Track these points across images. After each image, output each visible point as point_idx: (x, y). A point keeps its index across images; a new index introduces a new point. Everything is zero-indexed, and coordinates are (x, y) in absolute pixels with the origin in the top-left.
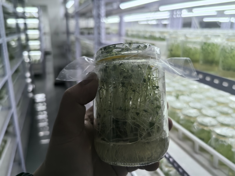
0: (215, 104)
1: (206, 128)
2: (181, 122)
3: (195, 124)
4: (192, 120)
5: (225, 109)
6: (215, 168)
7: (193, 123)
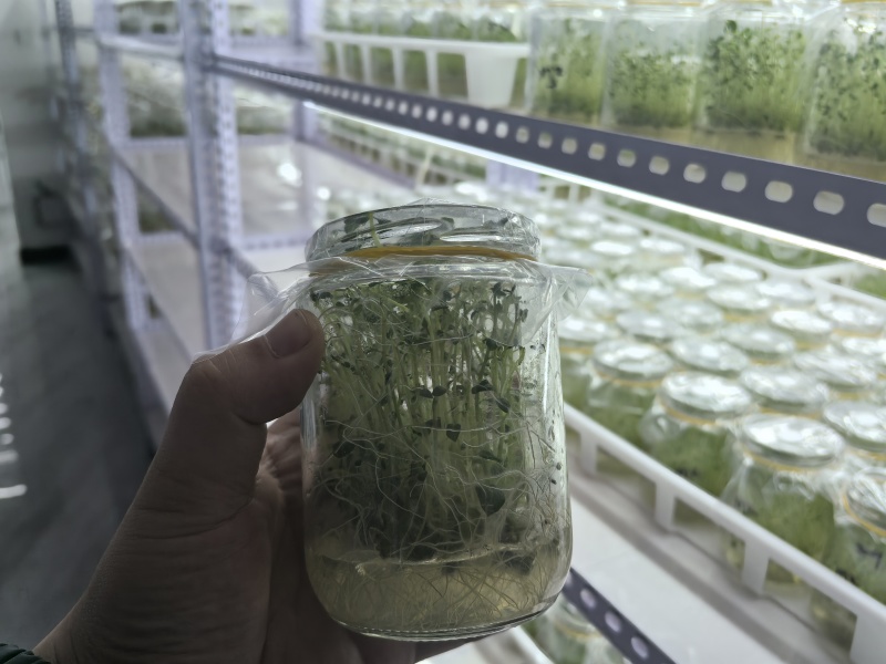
0: (718, 316)
1: (707, 427)
2: (594, 403)
3: (658, 409)
4: (639, 390)
5: (762, 338)
6: (750, 594)
7: (645, 403)
